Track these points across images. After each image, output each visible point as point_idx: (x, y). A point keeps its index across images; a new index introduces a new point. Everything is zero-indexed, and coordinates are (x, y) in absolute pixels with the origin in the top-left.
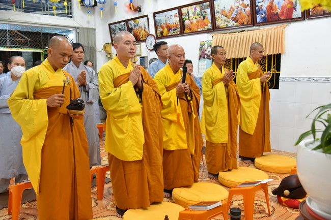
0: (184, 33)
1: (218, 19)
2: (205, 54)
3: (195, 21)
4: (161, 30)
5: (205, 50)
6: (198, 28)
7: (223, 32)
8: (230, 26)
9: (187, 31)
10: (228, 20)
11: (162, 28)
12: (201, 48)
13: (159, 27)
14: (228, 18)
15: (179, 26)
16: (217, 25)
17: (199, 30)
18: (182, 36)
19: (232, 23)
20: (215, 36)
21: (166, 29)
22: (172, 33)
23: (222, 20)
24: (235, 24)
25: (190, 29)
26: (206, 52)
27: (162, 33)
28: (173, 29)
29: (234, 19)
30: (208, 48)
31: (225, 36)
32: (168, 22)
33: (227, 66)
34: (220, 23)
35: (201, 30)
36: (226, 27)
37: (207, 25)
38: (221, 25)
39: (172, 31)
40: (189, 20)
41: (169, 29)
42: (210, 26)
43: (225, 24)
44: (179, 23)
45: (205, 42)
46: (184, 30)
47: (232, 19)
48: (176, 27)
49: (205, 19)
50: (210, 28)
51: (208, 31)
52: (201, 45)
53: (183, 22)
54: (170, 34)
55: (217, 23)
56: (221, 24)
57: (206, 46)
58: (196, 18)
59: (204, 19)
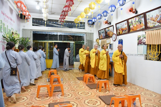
0: (130, 32)
1: (149, 22)
2: (142, 42)
3: (135, 25)
4: (119, 31)
5: (142, 40)
6: (137, 29)
7: (152, 29)
8: (156, 26)
9: (131, 31)
10: (155, 22)
11: (119, 30)
12: (138, 39)
13: (118, 30)
14: (155, 21)
15: (127, 29)
16: (148, 26)
17: (138, 30)
18: (129, 33)
19: (157, 24)
20: (147, 32)
21: (121, 31)
22: (124, 32)
23: (151, 23)
24: (160, 24)
25: (133, 30)
26: (142, 41)
27: (119, 33)
28: (124, 30)
29: (158, 21)
30: (143, 39)
31: (153, 32)
32: (122, 27)
33: (154, 48)
35: (139, 29)
36: (154, 27)
37: (142, 27)
38: (150, 26)
39: (124, 31)
40: (132, 25)
41: (123, 30)
42: (144, 27)
43: (153, 25)
44: (127, 27)
45: (141, 36)
46: (130, 30)
47: (157, 22)
48: (126, 29)
49: (141, 24)
50: (144, 28)
51: (143, 30)
52: (138, 37)
53: (130, 27)
54: (123, 33)
55: (148, 25)
56: (151, 25)
57: (142, 38)
58: (136, 24)
59: (140, 24)
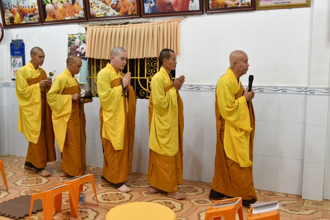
0: (44, 22)
1: (93, 4)
2: (78, 52)
3: (60, 6)
4: (11, 15)
5: (77, 47)
6: (64, 15)
7: (100, 23)
8: (110, 15)
9: (48, 19)
10: (107, 7)
11: (13, 12)
12: (70, 44)
13: (7, 11)
14: (107, 4)
15: (37, 12)
16: (91, 14)
17: (67, 18)
18: (42, 25)
19: (112, 12)
20: (90, 29)
21: (18, 15)
22: (26, 20)
23: (98, 7)
24: (117, 13)
25: (54, 16)
26: (78, 50)
27: (12, 19)
28: (28, 15)
29: (114, 6)
30: (80, 44)
31: (102, 28)
32: (21, 4)
34: (96, 11)
35: (69, 18)
36: (104, 17)
37: (78, 13)
38: (97, 14)
39: (28, 18)
40: (52, 3)
41: (23, 14)
42: (81, 14)
43: (103, 13)
44: (37, 7)
45: (76, 36)
46: (45, 17)
47: (111, 6)
48: (34, 12)
49: (75, 4)
50: (82, 16)
51: (79, 21)
52: (69, 39)
53: (44, 6)
54: (24, 22)
55: (92, 11)
56: (98, 12)
57: (77, 41)
58: (62, 2)
59: (73, 4)
